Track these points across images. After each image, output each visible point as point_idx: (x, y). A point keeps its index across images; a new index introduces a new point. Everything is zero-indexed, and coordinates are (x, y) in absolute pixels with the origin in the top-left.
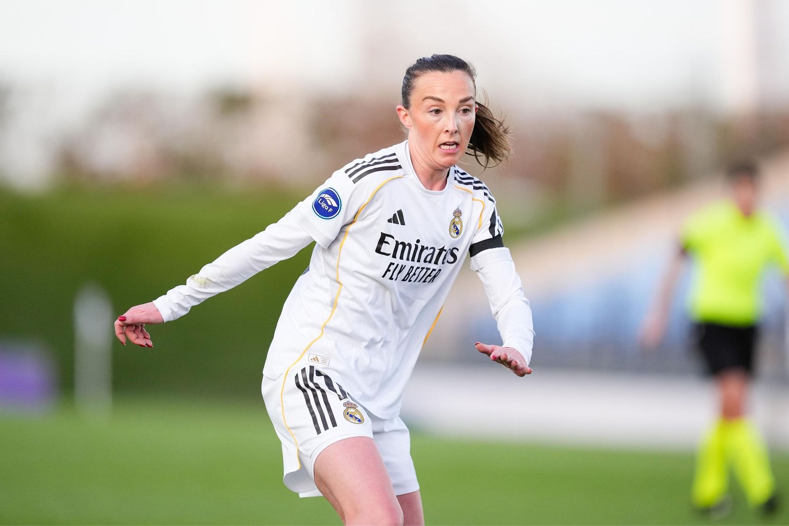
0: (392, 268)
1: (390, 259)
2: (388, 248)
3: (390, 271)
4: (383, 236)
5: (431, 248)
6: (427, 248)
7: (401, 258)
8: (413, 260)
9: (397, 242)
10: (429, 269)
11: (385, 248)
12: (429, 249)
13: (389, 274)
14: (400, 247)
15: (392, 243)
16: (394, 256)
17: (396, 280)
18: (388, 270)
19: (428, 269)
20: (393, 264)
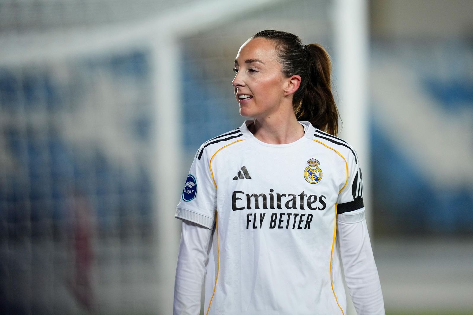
0: (251, 218)
1: (246, 211)
2: (241, 203)
3: (250, 221)
4: (234, 193)
5: (288, 195)
6: (284, 195)
7: (257, 207)
8: (272, 207)
9: (248, 195)
10: (298, 215)
11: (239, 204)
12: (287, 196)
13: (251, 224)
14: (253, 199)
15: (244, 197)
16: (249, 207)
17: (261, 228)
18: (248, 221)
19: (296, 215)
20: (251, 215)
